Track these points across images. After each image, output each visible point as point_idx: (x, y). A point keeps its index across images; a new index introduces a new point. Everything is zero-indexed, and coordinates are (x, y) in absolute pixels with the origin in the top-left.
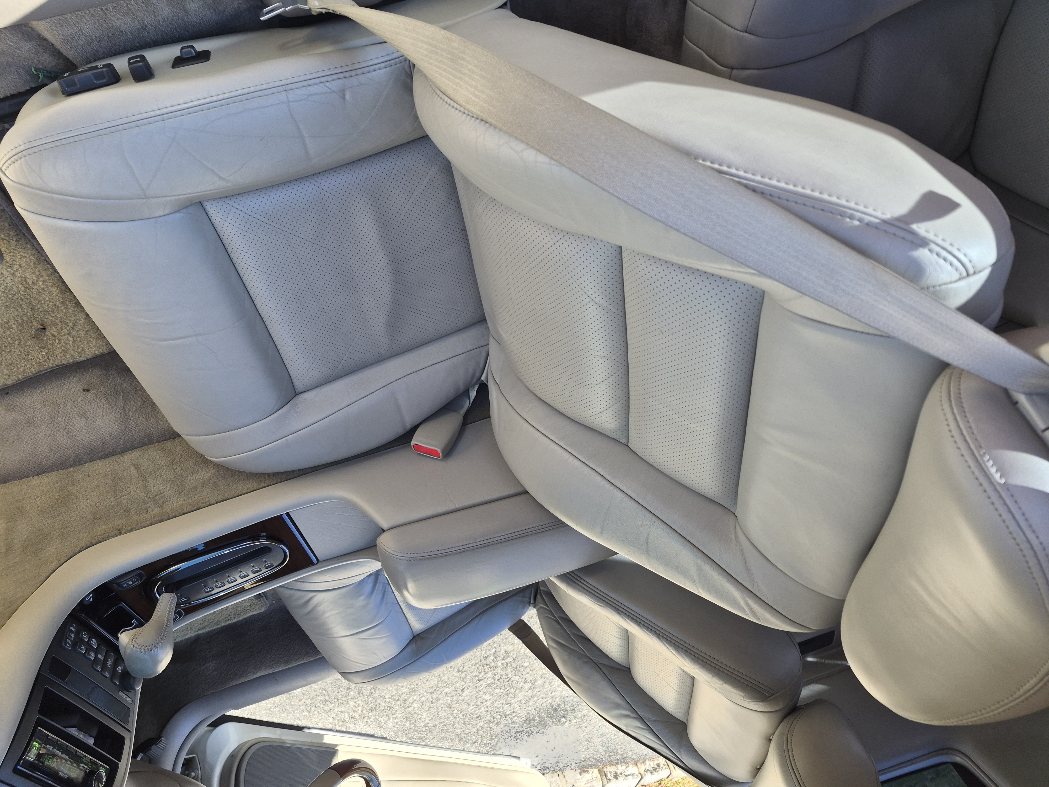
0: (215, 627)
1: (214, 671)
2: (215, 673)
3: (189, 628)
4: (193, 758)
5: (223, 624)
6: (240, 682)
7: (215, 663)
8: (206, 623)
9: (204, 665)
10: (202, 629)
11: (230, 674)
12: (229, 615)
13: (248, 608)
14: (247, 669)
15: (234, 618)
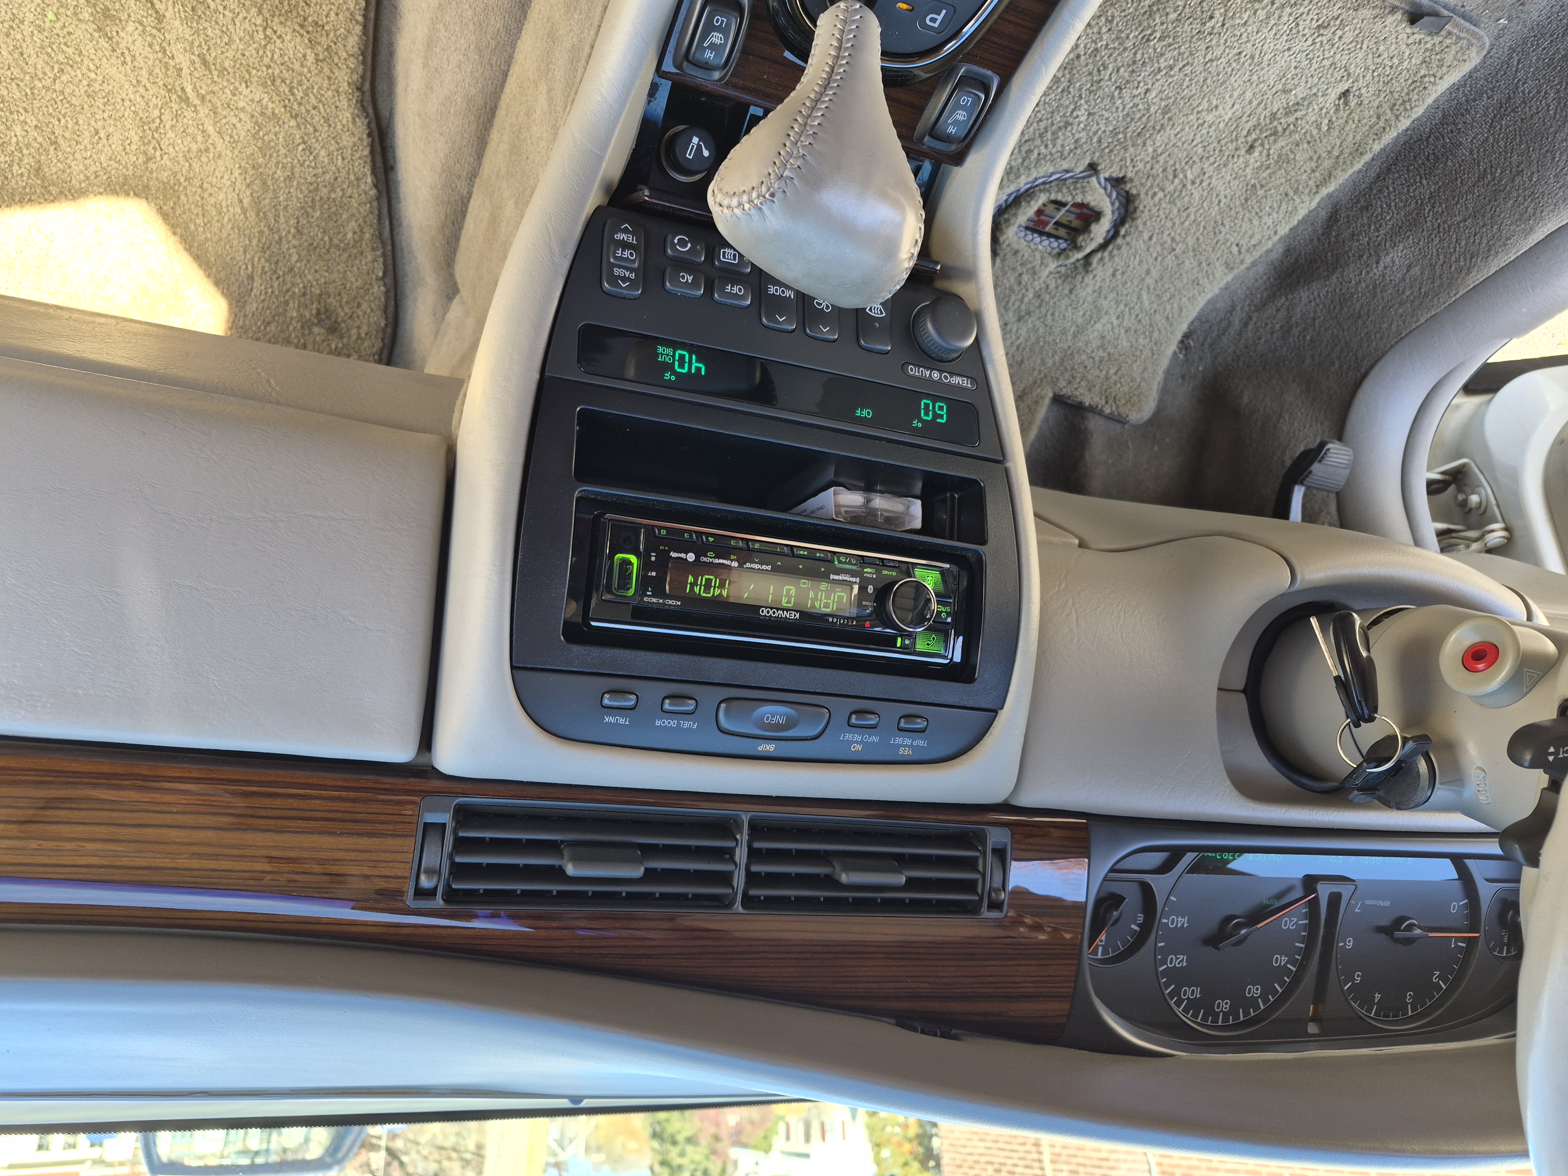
0: (1358, 166)
1: (1409, 268)
2: (1416, 270)
3: (1291, 193)
4: (1464, 466)
5: (1377, 147)
6: (1493, 271)
7: (1404, 247)
8: (1327, 164)
9: (1377, 263)
10: (1325, 181)
11: (1457, 260)
12: (1378, 118)
13: (1422, 72)
14: (1499, 230)
15: (1397, 117)
